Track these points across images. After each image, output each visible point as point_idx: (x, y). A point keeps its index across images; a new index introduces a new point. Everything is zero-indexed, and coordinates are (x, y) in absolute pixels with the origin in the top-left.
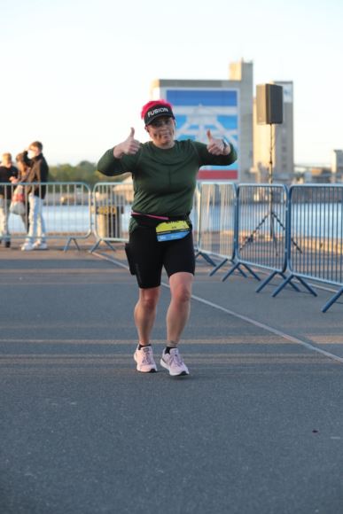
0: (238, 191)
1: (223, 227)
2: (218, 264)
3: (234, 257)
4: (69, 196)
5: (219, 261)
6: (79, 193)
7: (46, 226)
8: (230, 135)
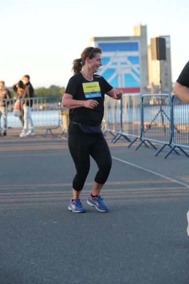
0: (142, 99)
2: (132, 141)
4: (45, 105)
5: (132, 139)
8: (135, 67)
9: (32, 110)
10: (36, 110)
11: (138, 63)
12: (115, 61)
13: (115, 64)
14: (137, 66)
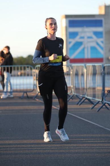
0: (104, 68)
1: (97, 86)
2: (95, 104)
3: (103, 100)
4: (23, 72)
5: (95, 102)
6: (28, 71)
7: (12, 87)
8: (99, 41)
9: (12, 76)
10: (15, 76)
11: (102, 37)
12: (82, 35)
13: (83, 38)
14: (102, 40)
